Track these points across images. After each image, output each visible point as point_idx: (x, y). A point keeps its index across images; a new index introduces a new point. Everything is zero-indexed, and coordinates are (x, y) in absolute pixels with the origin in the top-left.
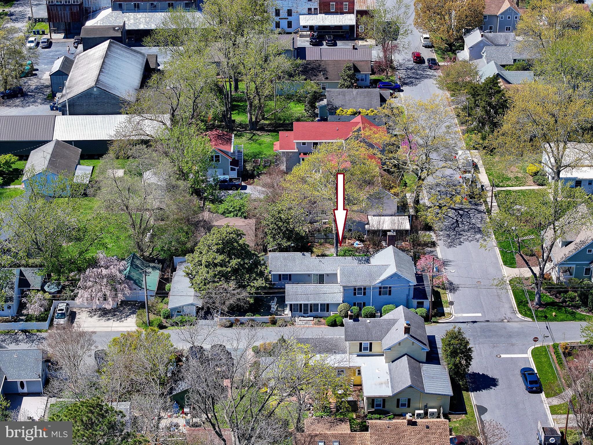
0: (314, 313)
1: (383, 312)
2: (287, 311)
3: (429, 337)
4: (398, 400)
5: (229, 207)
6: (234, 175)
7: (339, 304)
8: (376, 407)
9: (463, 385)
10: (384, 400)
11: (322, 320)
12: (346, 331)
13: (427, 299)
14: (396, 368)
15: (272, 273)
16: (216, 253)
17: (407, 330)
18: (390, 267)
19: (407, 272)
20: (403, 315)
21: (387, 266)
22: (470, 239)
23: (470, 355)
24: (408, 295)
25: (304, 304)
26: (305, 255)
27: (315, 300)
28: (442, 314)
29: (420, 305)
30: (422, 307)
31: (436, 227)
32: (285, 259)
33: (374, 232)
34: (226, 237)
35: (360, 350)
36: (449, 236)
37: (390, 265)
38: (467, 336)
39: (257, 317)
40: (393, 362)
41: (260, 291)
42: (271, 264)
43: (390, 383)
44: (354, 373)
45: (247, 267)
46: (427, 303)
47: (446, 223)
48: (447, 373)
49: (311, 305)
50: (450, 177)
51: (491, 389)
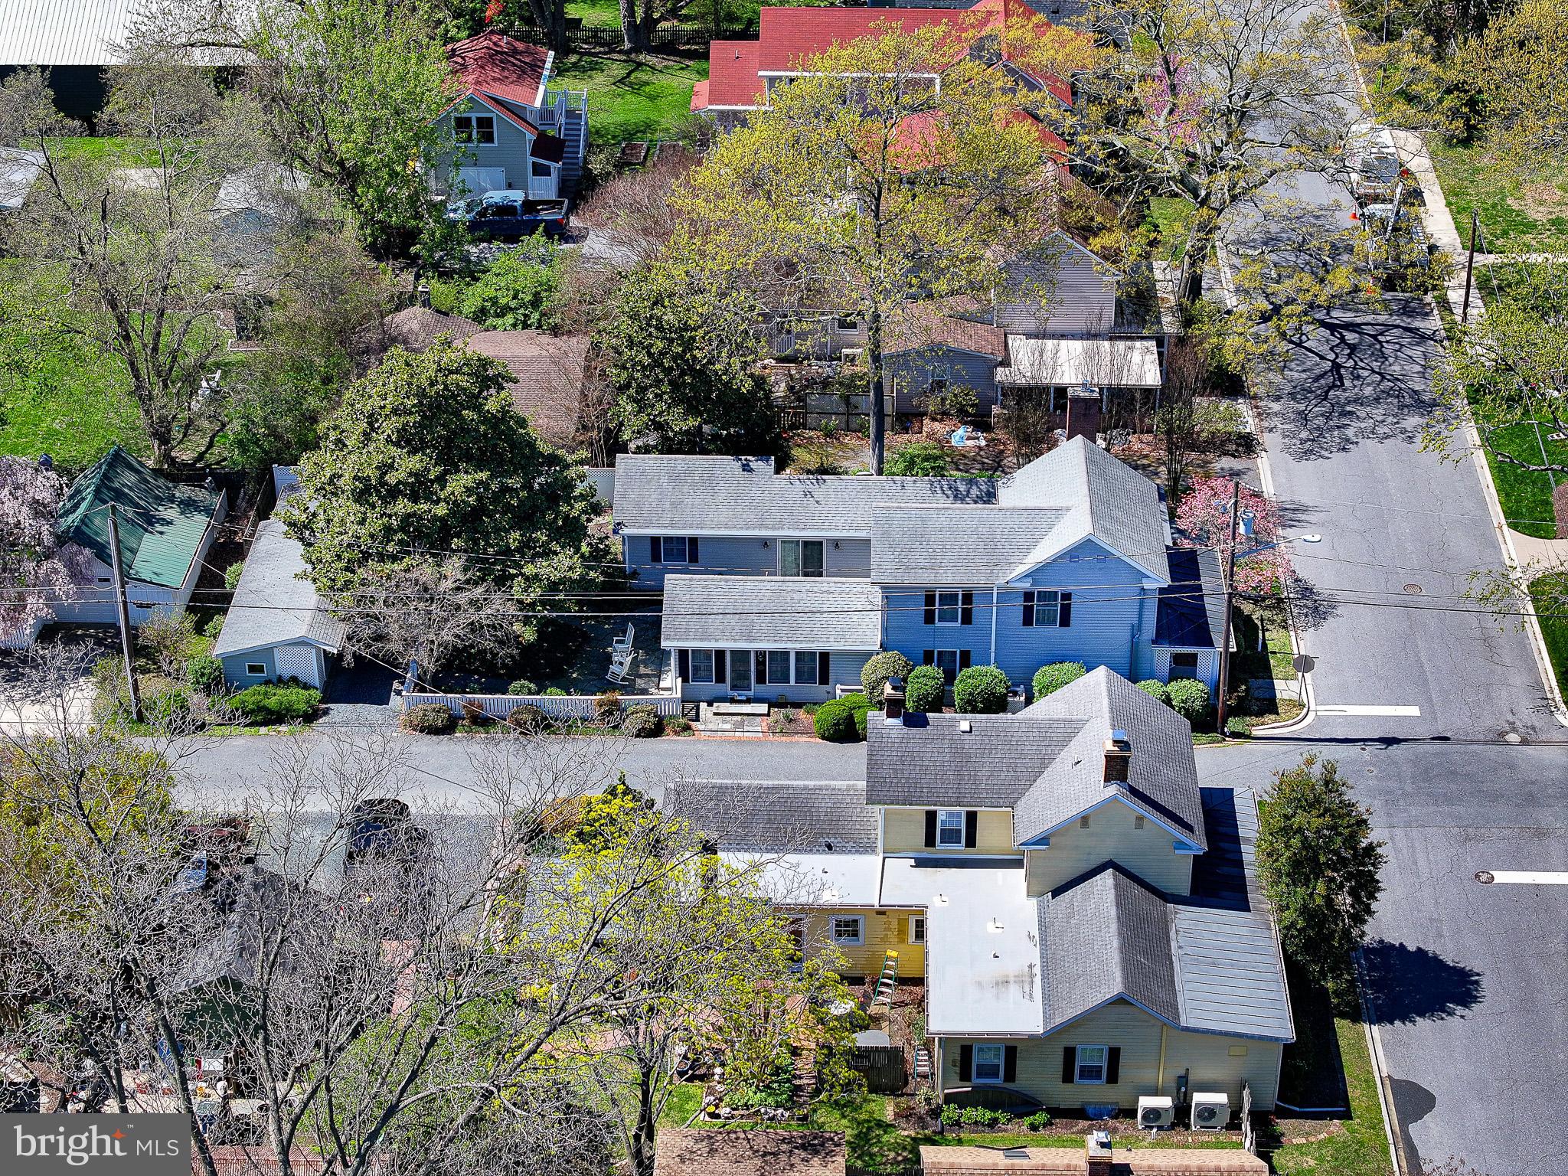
0: (771, 688)
1: (1036, 690)
2: (671, 680)
3: (1207, 794)
4: (1070, 1053)
5: (499, 294)
6: (545, 188)
7: (867, 655)
8: (979, 1075)
9: (1336, 993)
10: (1012, 1049)
11: (801, 714)
12: (872, 764)
13: (1210, 643)
14: (1070, 916)
15: (626, 531)
16: (397, 444)
17: (1116, 768)
18: (1067, 520)
19: (1136, 536)
20: (1106, 702)
21: (1059, 512)
22: (1381, 430)
23: (1371, 874)
24: (1136, 629)
25: (733, 652)
26: (751, 470)
27: (776, 637)
28: (1268, 706)
29: (1183, 667)
30: (1192, 675)
31: (1257, 381)
32: (676, 479)
33: (1029, 395)
34: (432, 385)
35: (930, 841)
36: (1303, 417)
37: (1068, 509)
38: (1360, 797)
39: (554, 699)
40: (1056, 893)
41: (562, 596)
42: (624, 497)
43: (1038, 980)
44: (902, 933)
45: (515, 502)
46: (1210, 661)
47: (1296, 375)
48: (1274, 943)
49: (760, 655)
50: (1317, 217)
51: (1451, 1014)
